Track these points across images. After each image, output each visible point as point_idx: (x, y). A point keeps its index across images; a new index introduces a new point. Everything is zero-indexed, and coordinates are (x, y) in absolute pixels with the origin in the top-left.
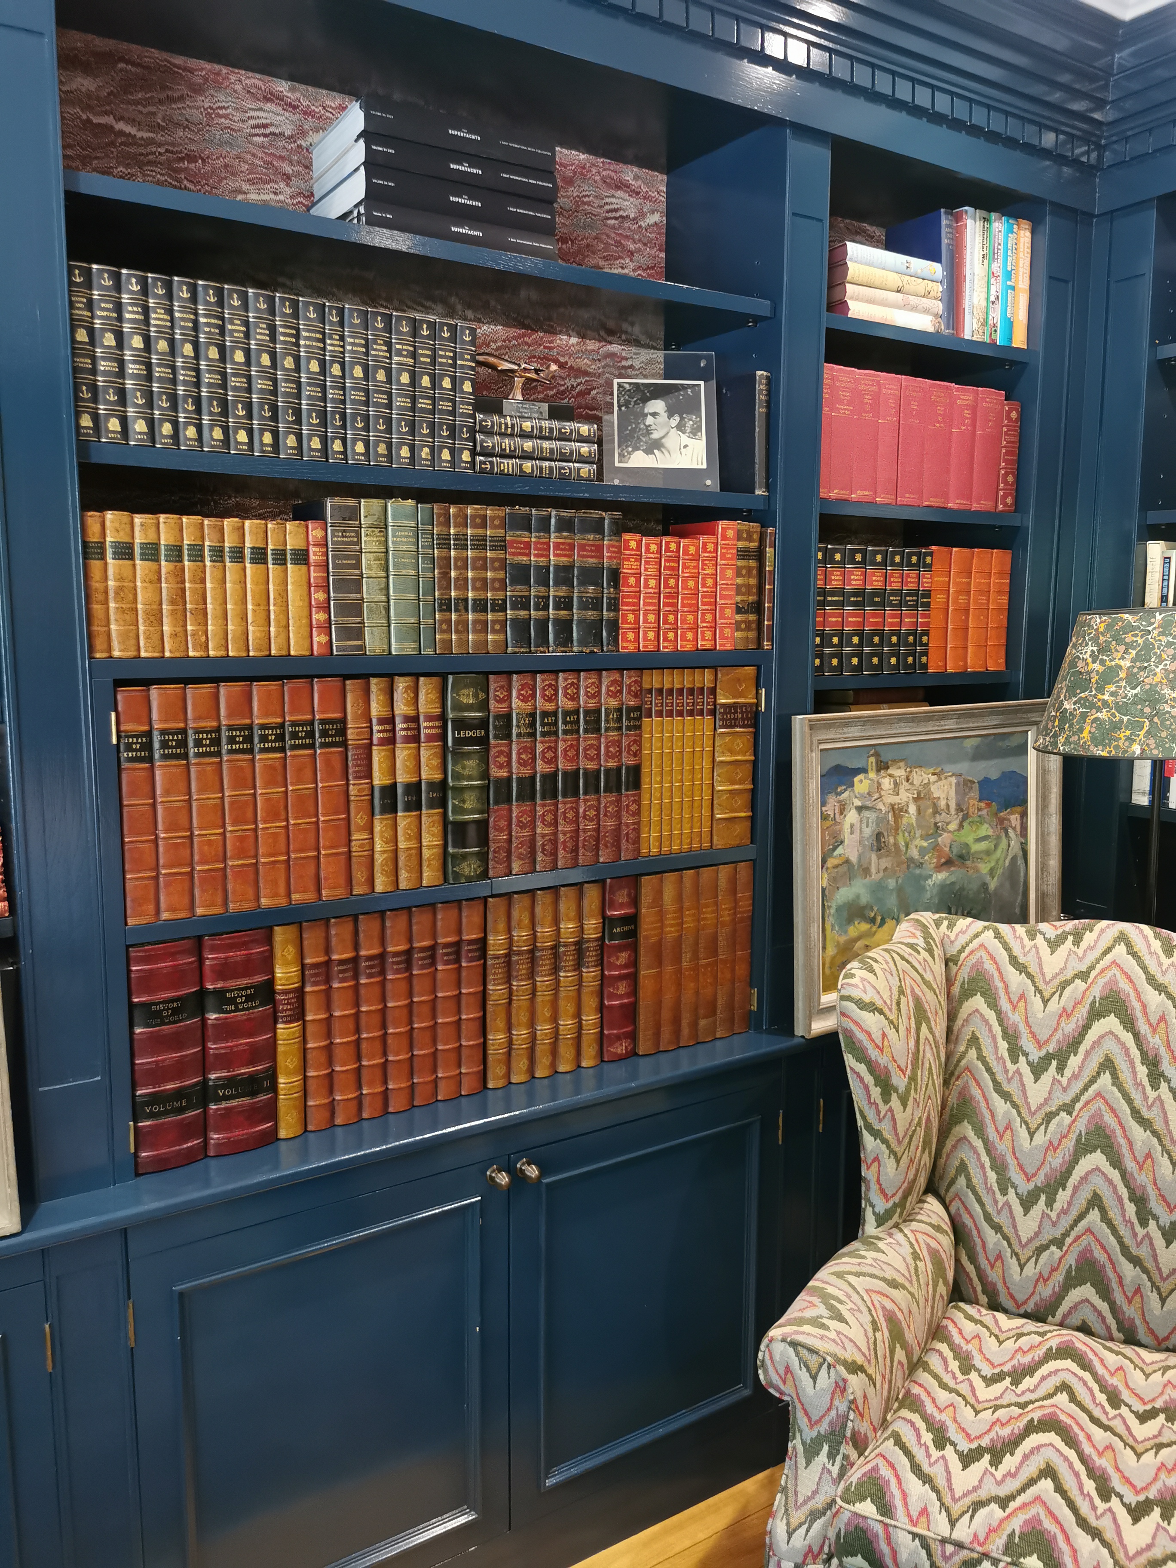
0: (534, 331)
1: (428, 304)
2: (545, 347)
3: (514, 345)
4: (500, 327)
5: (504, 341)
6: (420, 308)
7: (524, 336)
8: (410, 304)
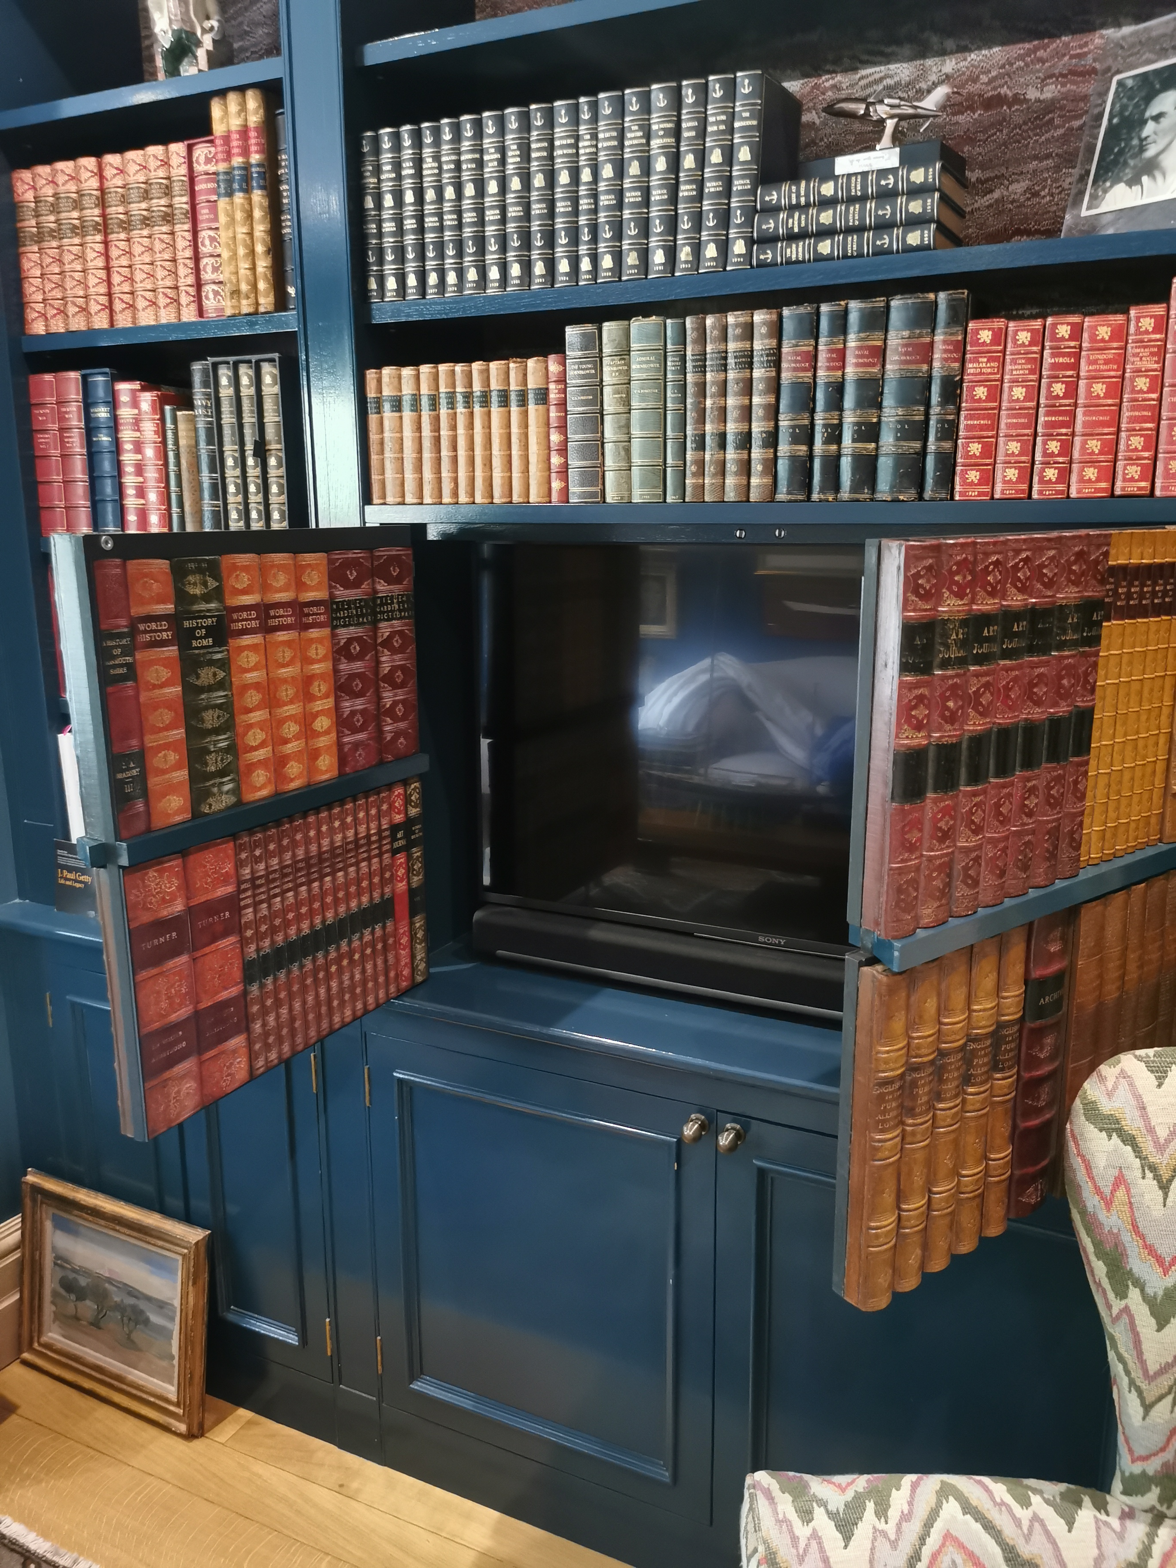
0: (1053, 36)
1: (889, 50)
2: (1072, 57)
3: (1020, 68)
4: (996, 49)
5: (1003, 66)
6: (879, 59)
7: (1036, 49)
8: (865, 57)
